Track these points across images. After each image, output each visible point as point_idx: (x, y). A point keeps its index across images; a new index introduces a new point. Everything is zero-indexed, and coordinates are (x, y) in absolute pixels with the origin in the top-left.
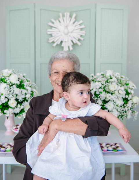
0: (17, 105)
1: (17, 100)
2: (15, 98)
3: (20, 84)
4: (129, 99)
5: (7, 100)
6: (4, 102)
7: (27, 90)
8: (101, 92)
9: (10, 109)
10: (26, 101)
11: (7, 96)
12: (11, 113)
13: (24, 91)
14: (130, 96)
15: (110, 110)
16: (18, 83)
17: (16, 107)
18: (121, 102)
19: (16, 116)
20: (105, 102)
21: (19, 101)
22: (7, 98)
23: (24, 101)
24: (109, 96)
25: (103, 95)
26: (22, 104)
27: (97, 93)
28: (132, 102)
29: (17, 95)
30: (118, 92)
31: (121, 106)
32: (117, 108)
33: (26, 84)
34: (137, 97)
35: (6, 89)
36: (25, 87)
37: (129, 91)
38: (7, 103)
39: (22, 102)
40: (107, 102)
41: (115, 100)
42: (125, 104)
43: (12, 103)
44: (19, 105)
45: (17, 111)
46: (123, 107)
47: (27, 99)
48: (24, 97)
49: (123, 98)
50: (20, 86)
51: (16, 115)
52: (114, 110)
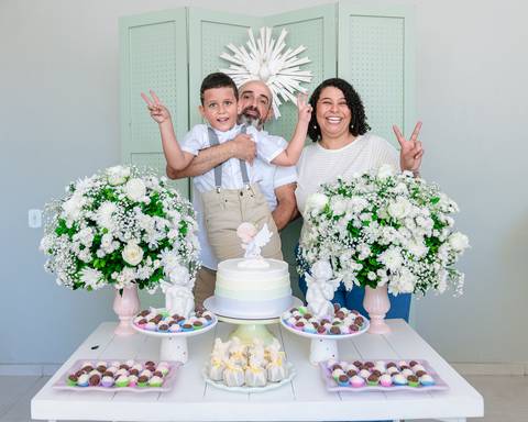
0: (145, 258)
1: (143, 245)
2: (139, 241)
3: (152, 204)
4: (441, 239)
5: (117, 245)
6: (110, 251)
7: (170, 219)
8: (366, 223)
9: (125, 268)
10: (166, 248)
11: (118, 235)
12: (128, 281)
13: (163, 222)
14: (445, 231)
15: (393, 270)
16: (148, 201)
17: (141, 263)
18: (420, 249)
19: (141, 287)
20: (378, 248)
21: (150, 246)
22: (118, 239)
23: (162, 247)
24: (388, 234)
25: (373, 231)
26: (159, 256)
27: (357, 224)
28: (449, 249)
29: (143, 232)
30: (412, 221)
31: (421, 260)
32: (410, 264)
33: (166, 202)
34: (463, 233)
35: (116, 217)
36: (165, 210)
37: (442, 218)
38: (118, 252)
39: (157, 251)
40: (383, 248)
41: (404, 242)
42: (430, 252)
43: (132, 254)
44: (149, 258)
45: (145, 273)
46: (427, 261)
47: (170, 242)
48: (162, 237)
49: (425, 236)
50: (152, 208)
51: (142, 283)
52: (404, 270)
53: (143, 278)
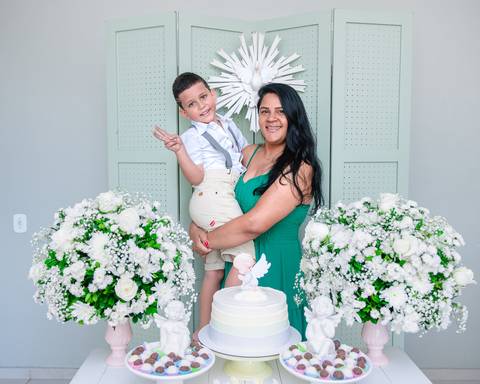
0: (139, 291)
1: (137, 278)
2: (133, 275)
3: (147, 235)
4: (446, 275)
5: (110, 279)
6: (103, 286)
7: (165, 251)
8: (370, 258)
9: (118, 303)
10: (161, 281)
11: (111, 269)
12: (122, 317)
13: (157, 255)
14: (450, 266)
15: (396, 308)
16: (141, 233)
17: (136, 299)
18: (425, 286)
19: (135, 320)
20: (382, 284)
21: (144, 281)
22: (111, 274)
23: (156, 280)
24: (392, 271)
25: (377, 267)
26: (153, 289)
27: (360, 259)
28: (454, 284)
29: (137, 267)
30: (418, 259)
31: (425, 297)
32: (415, 301)
33: (160, 232)
34: (468, 268)
35: (108, 250)
36: (159, 241)
37: (448, 254)
38: (111, 287)
39: (152, 284)
40: (387, 285)
41: (409, 280)
42: (436, 289)
43: (126, 288)
44: (143, 291)
45: (139, 307)
46: (431, 298)
47: (165, 274)
48: (156, 269)
49: (431, 274)
50: (146, 240)
51: (136, 317)
52: (409, 309)
53: (137, 312)
